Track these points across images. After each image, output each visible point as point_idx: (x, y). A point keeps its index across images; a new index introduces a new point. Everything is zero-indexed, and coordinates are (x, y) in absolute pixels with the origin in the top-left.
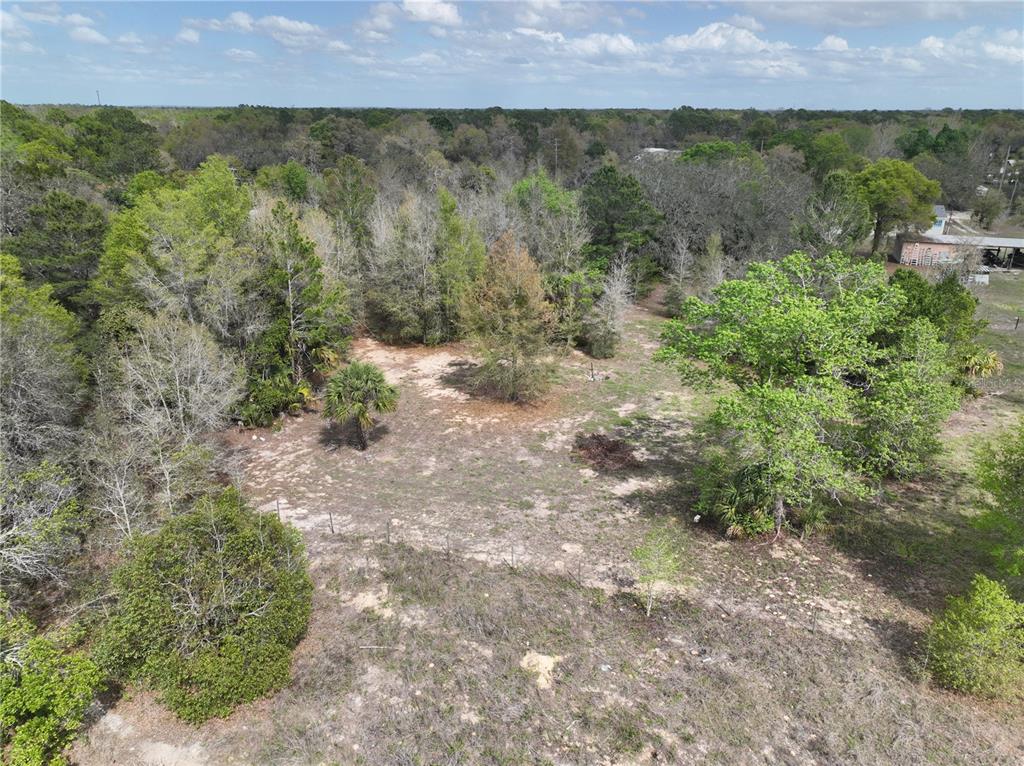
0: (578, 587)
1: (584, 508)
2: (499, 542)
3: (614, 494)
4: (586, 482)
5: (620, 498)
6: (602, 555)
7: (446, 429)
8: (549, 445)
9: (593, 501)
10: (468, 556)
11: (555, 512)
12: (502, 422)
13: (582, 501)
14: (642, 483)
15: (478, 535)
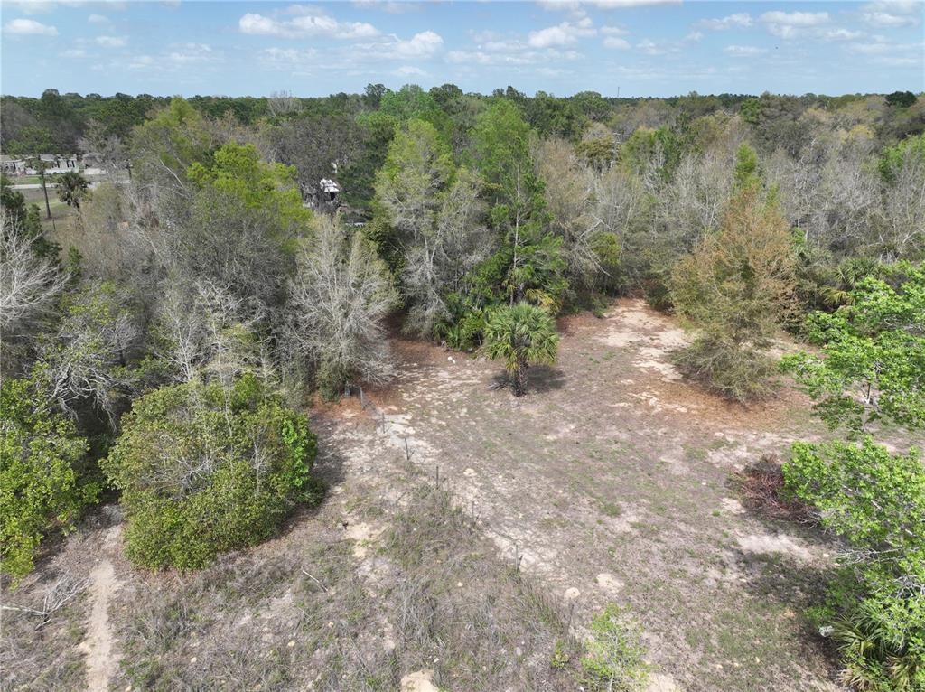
0: (563, 631)
1: (679, 542)
2: (539, 536)
3: (736, 544)
4: (716, 515)
5: (740, 553)
6: (637, 608)
7: (620, 402)
8: (716, 457)
9: (698, 539)
10: (490, 535)
11: (635, 532)
12: (688, 413)
13: (683, 535)
14: (796, 548)
15: (525, 519)
